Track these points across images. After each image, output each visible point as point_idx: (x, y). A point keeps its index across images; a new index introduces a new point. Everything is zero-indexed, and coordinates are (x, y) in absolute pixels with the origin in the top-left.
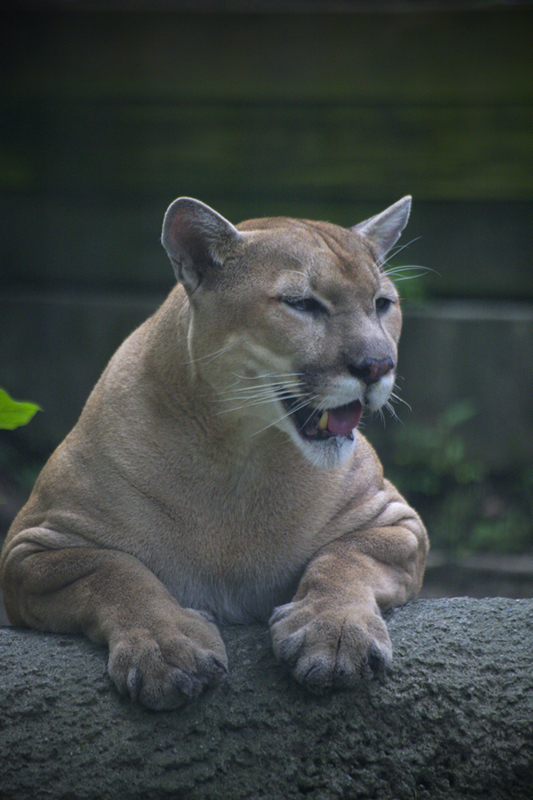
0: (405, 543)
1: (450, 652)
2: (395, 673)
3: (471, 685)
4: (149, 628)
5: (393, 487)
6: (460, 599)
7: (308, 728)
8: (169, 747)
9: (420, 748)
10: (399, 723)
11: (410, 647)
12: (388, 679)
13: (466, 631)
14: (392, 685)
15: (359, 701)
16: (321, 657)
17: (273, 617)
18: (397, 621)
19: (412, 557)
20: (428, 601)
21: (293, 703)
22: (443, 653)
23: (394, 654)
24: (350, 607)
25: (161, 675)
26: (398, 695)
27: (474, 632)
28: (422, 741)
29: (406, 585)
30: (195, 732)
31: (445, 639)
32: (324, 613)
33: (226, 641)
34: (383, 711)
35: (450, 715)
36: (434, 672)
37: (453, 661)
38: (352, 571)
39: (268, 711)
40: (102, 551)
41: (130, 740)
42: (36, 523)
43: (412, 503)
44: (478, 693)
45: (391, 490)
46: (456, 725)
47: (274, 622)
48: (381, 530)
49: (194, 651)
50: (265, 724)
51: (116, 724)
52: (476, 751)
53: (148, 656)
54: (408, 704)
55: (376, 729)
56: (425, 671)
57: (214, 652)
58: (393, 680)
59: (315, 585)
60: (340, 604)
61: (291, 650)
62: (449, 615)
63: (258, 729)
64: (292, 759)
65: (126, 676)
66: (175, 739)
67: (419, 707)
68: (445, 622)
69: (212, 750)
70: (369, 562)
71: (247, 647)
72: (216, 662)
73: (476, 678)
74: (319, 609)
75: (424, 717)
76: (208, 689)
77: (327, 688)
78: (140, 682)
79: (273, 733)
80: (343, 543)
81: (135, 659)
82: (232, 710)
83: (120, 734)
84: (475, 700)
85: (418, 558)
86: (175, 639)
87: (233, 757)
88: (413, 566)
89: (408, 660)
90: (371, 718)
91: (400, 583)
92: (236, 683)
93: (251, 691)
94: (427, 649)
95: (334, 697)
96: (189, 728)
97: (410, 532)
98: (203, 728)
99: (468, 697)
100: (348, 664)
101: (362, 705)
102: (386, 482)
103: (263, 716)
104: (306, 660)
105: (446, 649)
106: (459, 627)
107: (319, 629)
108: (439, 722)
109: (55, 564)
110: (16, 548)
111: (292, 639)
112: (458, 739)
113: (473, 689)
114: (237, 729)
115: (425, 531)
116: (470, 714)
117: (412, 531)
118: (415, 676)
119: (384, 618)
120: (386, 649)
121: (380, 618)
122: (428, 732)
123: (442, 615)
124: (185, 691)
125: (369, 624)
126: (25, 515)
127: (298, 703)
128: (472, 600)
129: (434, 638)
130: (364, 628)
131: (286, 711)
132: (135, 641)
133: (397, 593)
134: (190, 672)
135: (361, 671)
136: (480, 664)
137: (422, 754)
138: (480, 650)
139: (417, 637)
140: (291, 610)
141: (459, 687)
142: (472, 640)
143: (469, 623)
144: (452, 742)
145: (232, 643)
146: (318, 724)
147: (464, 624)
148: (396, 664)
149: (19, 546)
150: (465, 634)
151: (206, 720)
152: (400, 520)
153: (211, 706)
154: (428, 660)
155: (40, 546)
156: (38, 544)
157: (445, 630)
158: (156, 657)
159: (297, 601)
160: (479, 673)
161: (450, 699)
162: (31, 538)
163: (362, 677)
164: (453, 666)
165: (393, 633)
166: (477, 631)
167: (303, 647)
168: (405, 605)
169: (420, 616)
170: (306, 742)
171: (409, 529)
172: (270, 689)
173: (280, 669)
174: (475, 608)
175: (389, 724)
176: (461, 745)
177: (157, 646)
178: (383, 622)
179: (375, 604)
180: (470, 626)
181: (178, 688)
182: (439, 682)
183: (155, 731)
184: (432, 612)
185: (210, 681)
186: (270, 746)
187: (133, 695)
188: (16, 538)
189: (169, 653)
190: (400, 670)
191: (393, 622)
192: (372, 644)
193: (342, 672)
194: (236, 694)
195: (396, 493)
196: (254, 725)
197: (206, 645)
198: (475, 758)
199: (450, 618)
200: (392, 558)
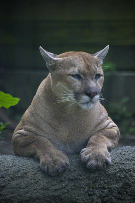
0: (114, 133)
1: (126, 160)
2: (112, 166)
3: (131, 168)
4: (50, 155)
5: (111, 119)
6: (128, 147)
7: (90, 180)
8: (55, 185)
9: (118, 184)
10: (113, 178)
11: (115, 159)
12: (110, 167)
13: (129, 155)
14: (111, 169)
15: (103, 173)
16: (93, 162)
17: (81, 151)
18: (112, 153)
19: (116, 136)
20: (120, 147)
21: (86, 173)
22: (124, 161)
23: (112, 161)
24: (101, 149)
25: (53, 167)
26: (113, 171)
27: (131, 155)
28: (119, 183)
29: (114, 143)
30: (62, 181)
31: (124, 157)
32: (94, 151)
33: (69, 158)
34: (109, 175)
35: (126, 176)
36: (122, 165)
37: (126, 162)
38: (101, 140)
39: (80, 175)
40: (37, 136)
41: (45, 183)
42: (21, 129)
43: (115, 123)
44: (133, 170)
45: (110, 120)
46: (127, 178)
47: (81, 153)
48: (108, 129)
49: (61, 161)
50: (79, 179)
51: (42, 179)
52: (133, 185)
53: (49, 162)
54: (115, 173)
55: (107, 180)
56: (119, 165)
57: (66, 161)
58: (111, 167)
59: (92, 143)
60: (98, 148)
61: (86, 160)
62: (125, 151)
63: (78, 180)
64: (86, 187)
65: (44, 167)
66: (57, 183)
67: (118, 174)
68: (124, 153)
69: (66, 185)
70: (105, 138)
71: (74, 160)
72: (67, 164)
73: (132, 167)
74: (93, 150)
75: (119, 177)
76: (65, 171)
77: (95, 170)
78: (48, 169)
79: (81, 181)
80: (98, 133)
81: (46, 163)
82: (71, 175)
83: (43, 181)
84: (132, 172)
85: (117, 137)
86: (56, 158)
87: (71, 187)
88: (116, 139)
89: (115, 162)
90: (106, 177)
91: (113, 143)
92: (72, 168)
93: (76, 170)
94: (120, 159)
95: (97, 172)
96: (60, 180)
97: (115, 130)
98: (64, 180)
99: (130, 171)
100: (100, 164)
101: (104, 174)
102: (109, 118)
103: (79, 177)
104: (90, 163)
105: (125, 159)
106: (128, 154)
107: (93, 155)
108: (123, 178)
109: (26, 139)
110: (16, 135)
111: (86, 157)
112: (128, 182)
113: (132, 169)
114: (72, 180)
115: (119, 130)
116: (131, 176)
117: (116, 130)
118: (117, 166)
119: (109, 152)
120: (110, 160)
121: (108, 152)
122: (120, 180)
123: (123, 151)
124: (59, 171)
125: (105, 153)
126: (18, 127)
127: (87, 173)
128: (131, 147)
129: (122, 157)
130: (104, 154)
131: (84, 175)
132: (46, 158)
133: (112, 145)
134: (60, 166)
135: (103, 165)
136: (133, 163)
137: (119, 186)
138: (133, 160)
139: (117, 156)
140: (86, 150)
141: (128, 169)
142: (131, 157)
143: (130, 153)
144: (127, 183)
145: (70, 159)
146: (93, 179)
147: (129, 153)
148: (112, 163)
149: (17, 135)
150: (130, 156)
151: (64, 178)
152: (112, 127)
153: (66, 174)
154: (120, 162)
155: (22, 135)
156: (22, 134)
157: (124, 155)
158: (52, 163)
159: (87, 147)
160: (133, 165)
161: (126, 172)
162: (20, 133)
163: (104, 167)
164: (127, 164)
165: (111, 155)
166: (133, 155)
167: (89, 159)
168: (114, 148)
169: (118, 151)
170: (90, 183)
171: (115, 129)
172: (80, 170)
173: (83, 165)
174: (132, 149)
175: (111, 179)
176: (129, 184)
177: (52, 160)
178: (109, 153)
179: (107, 148)
180: (131, 153)
181: (57, 170)
182: (123, 168)
183: (52, 181)
184: (121, 150)
185: (65, 168)
186: (81, 184)
187: (46, 172)
188: (16, 133)
189: (55, 162)
190: (113, 165)
191: (111, 153)
192: (106, 159)
193: (99, 166)
194: (72, 171)
195: (111, 120)
196: (77, 179)
197: (64, 160)
198: (133, 187)
199: (126, 151)
200: (111, 137)
